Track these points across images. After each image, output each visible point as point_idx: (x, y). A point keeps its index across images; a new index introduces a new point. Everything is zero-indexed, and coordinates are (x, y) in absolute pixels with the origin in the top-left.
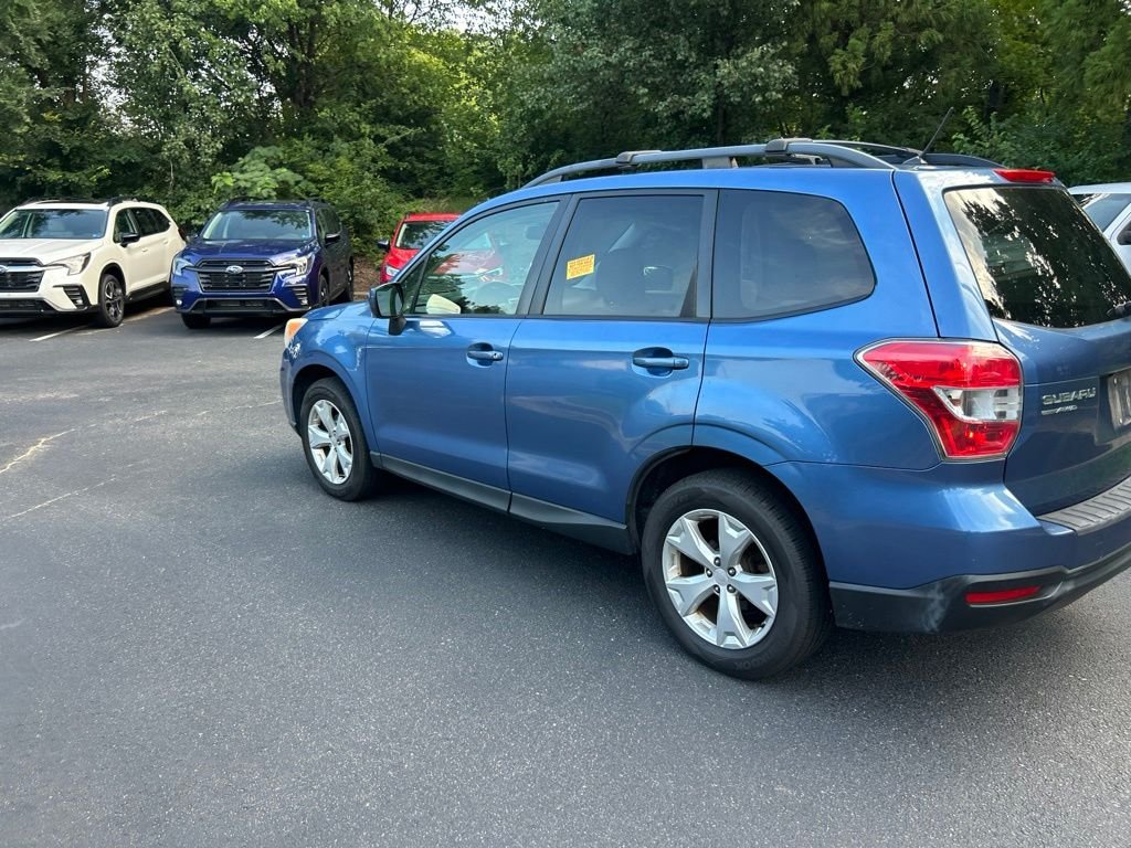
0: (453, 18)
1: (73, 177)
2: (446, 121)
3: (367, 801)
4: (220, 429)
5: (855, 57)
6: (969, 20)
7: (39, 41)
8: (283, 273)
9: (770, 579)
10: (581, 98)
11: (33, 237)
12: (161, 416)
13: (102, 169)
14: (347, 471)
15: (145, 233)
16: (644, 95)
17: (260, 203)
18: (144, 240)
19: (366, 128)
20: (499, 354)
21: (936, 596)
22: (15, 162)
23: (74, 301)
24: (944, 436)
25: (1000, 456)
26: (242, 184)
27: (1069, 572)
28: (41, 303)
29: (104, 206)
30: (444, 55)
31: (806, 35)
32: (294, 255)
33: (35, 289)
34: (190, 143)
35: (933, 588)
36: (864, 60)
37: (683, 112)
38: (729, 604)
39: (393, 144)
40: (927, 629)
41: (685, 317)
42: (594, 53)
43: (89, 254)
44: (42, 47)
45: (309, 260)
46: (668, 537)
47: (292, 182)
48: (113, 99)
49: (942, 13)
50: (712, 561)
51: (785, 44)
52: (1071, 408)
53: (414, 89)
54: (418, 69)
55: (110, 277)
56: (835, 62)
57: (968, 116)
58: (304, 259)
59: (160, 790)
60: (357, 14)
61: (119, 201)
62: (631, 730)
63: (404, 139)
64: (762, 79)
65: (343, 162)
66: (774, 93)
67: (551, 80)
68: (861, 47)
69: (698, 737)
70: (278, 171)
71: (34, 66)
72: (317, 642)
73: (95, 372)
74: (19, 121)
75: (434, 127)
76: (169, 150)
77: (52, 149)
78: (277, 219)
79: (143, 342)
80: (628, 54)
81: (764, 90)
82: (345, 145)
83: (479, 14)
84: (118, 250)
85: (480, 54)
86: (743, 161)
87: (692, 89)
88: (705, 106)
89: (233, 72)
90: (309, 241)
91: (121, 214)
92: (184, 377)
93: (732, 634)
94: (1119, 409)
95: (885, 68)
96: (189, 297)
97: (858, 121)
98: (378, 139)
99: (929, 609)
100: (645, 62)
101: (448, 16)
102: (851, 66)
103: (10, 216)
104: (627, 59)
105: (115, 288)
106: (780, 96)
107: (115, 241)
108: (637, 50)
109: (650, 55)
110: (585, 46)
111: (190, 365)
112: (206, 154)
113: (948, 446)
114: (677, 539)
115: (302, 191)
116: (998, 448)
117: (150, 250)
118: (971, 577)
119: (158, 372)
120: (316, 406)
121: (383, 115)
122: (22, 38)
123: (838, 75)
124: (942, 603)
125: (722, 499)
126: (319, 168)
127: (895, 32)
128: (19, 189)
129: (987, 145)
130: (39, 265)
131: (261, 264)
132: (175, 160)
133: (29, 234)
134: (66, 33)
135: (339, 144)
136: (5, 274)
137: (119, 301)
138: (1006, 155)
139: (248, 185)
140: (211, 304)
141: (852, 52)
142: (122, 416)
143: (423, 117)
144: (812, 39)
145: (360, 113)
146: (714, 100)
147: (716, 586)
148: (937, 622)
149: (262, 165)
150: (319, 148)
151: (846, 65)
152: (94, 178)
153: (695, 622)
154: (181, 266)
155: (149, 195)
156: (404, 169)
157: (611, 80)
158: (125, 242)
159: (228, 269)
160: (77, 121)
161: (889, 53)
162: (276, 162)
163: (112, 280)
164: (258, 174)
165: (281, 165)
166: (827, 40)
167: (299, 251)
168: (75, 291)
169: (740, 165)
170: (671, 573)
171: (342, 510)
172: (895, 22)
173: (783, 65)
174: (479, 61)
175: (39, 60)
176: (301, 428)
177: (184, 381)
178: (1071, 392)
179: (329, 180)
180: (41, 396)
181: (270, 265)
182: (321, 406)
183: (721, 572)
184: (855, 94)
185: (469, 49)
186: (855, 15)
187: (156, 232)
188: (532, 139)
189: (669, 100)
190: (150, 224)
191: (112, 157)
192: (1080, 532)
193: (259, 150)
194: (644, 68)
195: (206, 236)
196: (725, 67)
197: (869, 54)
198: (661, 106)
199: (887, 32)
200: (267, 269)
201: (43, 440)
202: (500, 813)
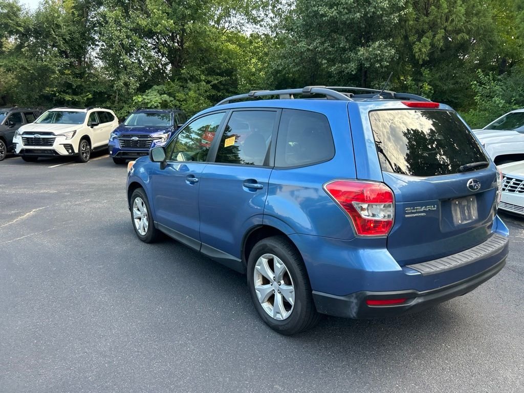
0: (245, 29)
1: (76, 98)
2: (239, 75)
3: (90, 376)
4: (109, 208)
5: (426, 46)
6: (482, 28)
7: (64, 39)
8: (157, 141)
9: (292, 288)
10: (297, 64)
11: (55, 123)
12: (87, 202)
13: (88, 95)
14: (146, 229)
15: (102, 122)
16: (325, 64)
17: (151, 110)
18: (100, 125)
19: (203, 77)
20: (197, 180)
21: (354, 300)
22: (53, 91)
23: (68, 151)
24: (357, 225)
25: (384, 236)
26: (146, 101)
27: (420, 293)
28: (54, 151)
29: (85, 110)
30: (240, 45)
31: (402, 36)
32: (162, 133)
33: (51, 145)
34: (126, 84)
35: (353, 296)
36: (430, 47)
37: (343, 72)
38: (278, 298)
39: (215, 84)
40: (352, 316)
41: (265, 166)
42: (303, 45)
43: (76, 131)
44: (66, 41)
45: (168, 135)
46: (256, 266)
47: (169, 101)
48: (99, 64)
49: (469, 26)
50: (272, 278)
51: (391, 40)
52: (422, 214)
53: (225, 61)
54: (228, 52)
55: (85, 141)
56: (416, 49)
57: (479, 74)
58: (166, 135)
59: (8, 363)
60: (200, 28)
61: (92, 108)
62: (221, 354)
63: (221, 82)
64: (380, 56)
65: (191, 93)
66: (385, 63)
67: (284, 57)
68: (428, 41)
69: (250, 360)
70: (162, 96)
71: (62, 50)
72: (104, 304)
73: (69, 182)
74: (54, 72)
75: (234, 78)
76: (117, 86)
77: (69, 86)
78: (160, 117)
79: (94, 169)
80: (318, 45)
81: (380, 61)
82: (193, 85)
83: (257, 27)
84: (89, 129)
85: (256, 45)
86: (296, 96)
87: (348, 61)
88: (353, 69)
89: (146, 53)
90: (170, 127)
91: (93, 114)
92: (105, 185)
93: (278, 313)
94: (459, 216)
95: (442, 51)
96: (115, 150)
97: (427, 75)
98: (208, 82)
99: (352, 307)
100: (326, 48)
101: (244, 28)
102: (424, 50)
103: (46, 114)
104: (317, 47)
105: (86, 145)
106: (388, 64)
107: (88, 125)
108: (322, 43)
109: (328, 46)
110: (298, 42)
111: (109, 180)
112: (132, 88)
113: (358, 229)
114: (259, 267)
115: (173, 105)
116: (382, 232)
117: (104, 129)
118: (367, 292)
119: (95, 182)
120: (136, 200)
121: (211, 72)
122: (57, 38)
123: (417, 54)
124: (356, 304)
125: (274, 250)
126: (181, 95)
127: (445, 34)
128: (54, 102)
129: (488, 87)
130: (54, 135)
131: (146, 136)
132: (119, 90)
133: (54, 122)
134: (77, 35)
135: (191, 84)
136: (39, 138)
137: (88, 151)
138: (498, 92)
139: (149, 101)
140: (124, 154)
141: (424, 44)
142: (71, 202)
143: (229, 72)
144: (406, 37)
145: (201, 71)
146: (358, 66)
147: (274, 290)
148: (355, 313)
149: (155, 93)
150: (181, 86)
151: (422, 49)
152: (85, 98)
153: (266, 306)
154: (113, 137)
155: (108, 106)
156: (220, 96)
157: (310, 56)
158: (92, 126)
159: (132, 138)
160: (80, 74)
161: (442, 44)
162: (163, 92)
163: (85, 142)
164: (153, 97)
165: (165, 93)
166: (412, 38)
167: (164, 131)
168: (68, 147)
169: (295, 98)
170: (258, 283)
171: (143, 247)
172: (445, 30)
173: (390, 50)
174: (255, 48)
175: (64, 47)
176: (131, 209)
177: (103, 187)
178: (422, 207)
179: (185, 100)
180: (42, 191)
181: (150, 137)
182: (137, 200)
183: (275, 283)
184: (425, 63)
185: (251, 42)
186: (426, 26)
187: (107, 121)
188: (277, 83)
189: (336, 66)
190: (105, 118)
191: (94, 89)
192: (424, 274)
193: (155, 87)
194: (325, 51)
195: (126, 124)
196: (362, 51)
197: (432, 45)
198: (333, 68)
199: (441, 34)
200: (149, 139)
201: (34, 210)
202: (145, 386)
